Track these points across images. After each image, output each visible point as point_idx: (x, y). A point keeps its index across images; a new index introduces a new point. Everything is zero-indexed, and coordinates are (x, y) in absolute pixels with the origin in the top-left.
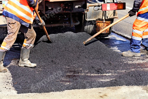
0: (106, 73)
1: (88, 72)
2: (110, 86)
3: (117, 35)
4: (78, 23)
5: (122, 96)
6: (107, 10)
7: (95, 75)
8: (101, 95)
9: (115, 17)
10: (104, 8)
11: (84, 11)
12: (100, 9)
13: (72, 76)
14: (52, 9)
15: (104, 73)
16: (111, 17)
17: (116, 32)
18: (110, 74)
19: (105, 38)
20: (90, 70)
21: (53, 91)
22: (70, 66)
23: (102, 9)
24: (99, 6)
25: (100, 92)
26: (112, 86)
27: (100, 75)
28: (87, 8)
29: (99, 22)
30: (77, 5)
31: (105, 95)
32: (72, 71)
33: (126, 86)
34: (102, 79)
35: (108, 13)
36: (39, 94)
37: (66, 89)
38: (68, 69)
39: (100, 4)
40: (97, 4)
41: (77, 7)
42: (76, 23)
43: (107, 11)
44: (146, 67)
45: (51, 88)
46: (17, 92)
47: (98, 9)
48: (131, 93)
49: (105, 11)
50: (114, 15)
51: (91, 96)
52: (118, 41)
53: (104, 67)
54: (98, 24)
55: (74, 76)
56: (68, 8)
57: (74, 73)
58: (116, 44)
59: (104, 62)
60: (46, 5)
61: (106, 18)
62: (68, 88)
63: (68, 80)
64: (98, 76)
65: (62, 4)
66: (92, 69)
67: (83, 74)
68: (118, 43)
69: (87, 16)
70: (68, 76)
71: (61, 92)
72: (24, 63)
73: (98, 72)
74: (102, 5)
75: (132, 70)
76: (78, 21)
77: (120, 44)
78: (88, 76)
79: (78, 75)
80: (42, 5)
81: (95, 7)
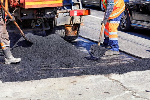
0: (75, 67)
1: (60, 67)
2: (79, 75)
3: (83, 39)
4: (49, 28)
5: (89, 81)
6: (75, 15)
7: (66, 68)
8: (72, 81)
9: (82, 22)
10: (72, 14)
11: (54, 17)
12: (68, 15)
13: (46, 70)
14: (26, 15)
15: (73, 67)
16: (78, 23)
17: (82, 36)
18: (78, 68)
19: (73, 41)
20: (61, 65)
21: (32, 80)
22: (44, 63)
23: (70, 15)
24: (67, 12)
25: (70, 79)
26: (80, 75)
27: (70, 68)
28: (57, 15)
29: (67, 26)
30: (49, 12)
31: (75, 81)
32: (46, 66)
33: (92, 75)
34: (72, 71)
35: (75, 19)
36: (20, 82)
37: (43, 78)
38: (43, 65)
39: (68, 11)
40: (65, 11)
41: (48, 13)
42: (47, 28)
43: (74, 17)
44: (108, 62)
45: (30, 78)
46: (2, 81)
47: (67, 15)
48: (96, 80)
49: (73, 17)
50: (81, 21)
51: (63, 82)
52: (85, 44)
53: (73, 62)
54: (67, 27)
55: (48, 70)
56: (41, 14)
57: (48, 68)
58: (83, 45)
59: (73, 59)
60: (21, 12)
61: (74, 24)
62: (44, 77)
63: (43, 72)
64: (68, 69)
65: (35, 11)
66: (63, 64)
67: (55, 68)
68: (84, 45)
69: (57, 22)
70: (43, 69)
71: (39, 81)
72: (10, 60)
73: (68, 66)
74: (70, 12)
75: (97, 64)
76: (49, 26)
77: (87, 46)
78: (60, 69)
79: (51, 69)
80: (18, 12)
81: (64, 13)
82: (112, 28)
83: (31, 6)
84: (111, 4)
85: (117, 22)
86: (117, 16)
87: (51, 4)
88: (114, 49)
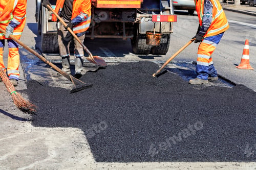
4: (132, 36)
6: (158, 21)
23: (152, 20)
24: (150, 17)
29: (149, 34)
40: (147, 15)
47: (149, 20)
74: (153, 16)
81: (146, 17)
82: (204, 49)
83: (104, 5)
84: (208, 15)
85: (212, 42)
86: (213, 34)
87: (127, 5)
88: (203, 77)
